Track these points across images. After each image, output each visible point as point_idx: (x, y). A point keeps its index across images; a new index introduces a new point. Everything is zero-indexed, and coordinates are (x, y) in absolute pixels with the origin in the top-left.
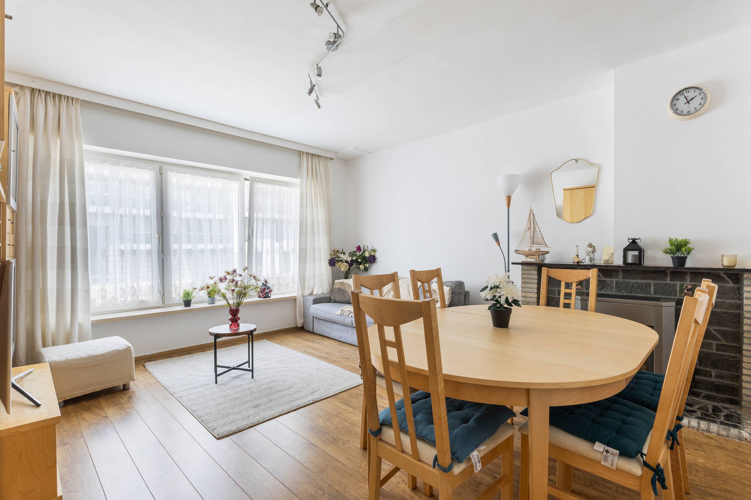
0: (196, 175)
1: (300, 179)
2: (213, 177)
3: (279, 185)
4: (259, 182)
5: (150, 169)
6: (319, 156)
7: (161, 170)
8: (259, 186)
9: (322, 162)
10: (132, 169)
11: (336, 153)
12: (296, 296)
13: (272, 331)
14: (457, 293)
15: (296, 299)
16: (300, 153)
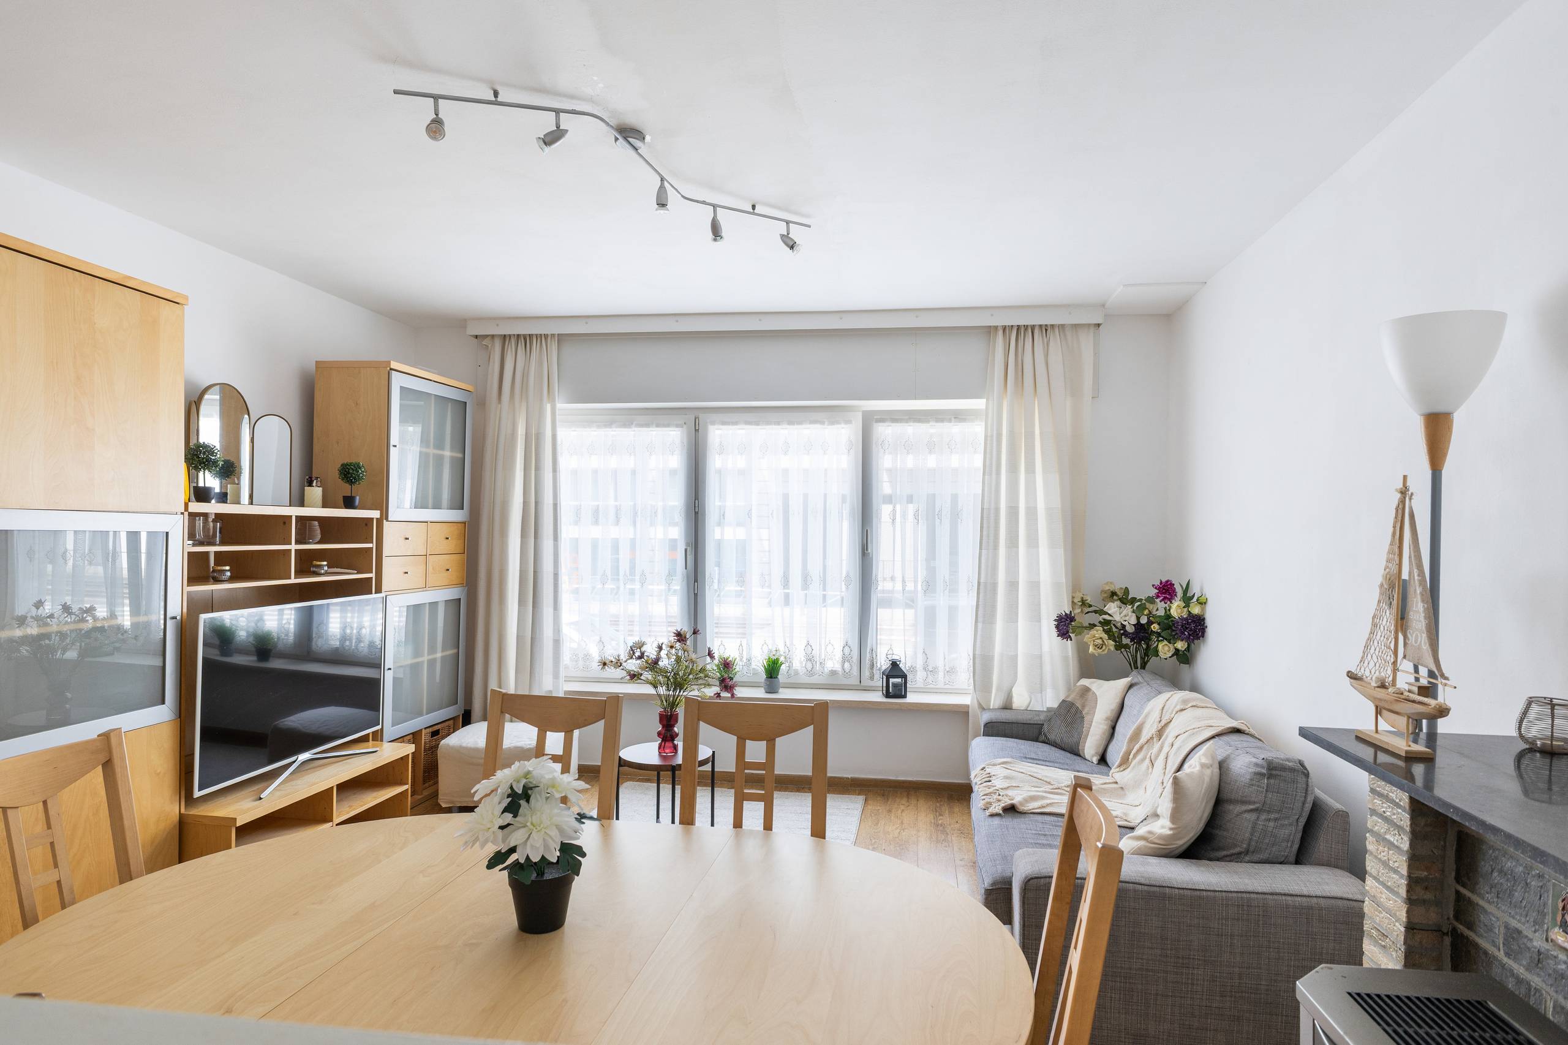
0: (757, 424)
1: (985, 400)
2: (791, 423)
3: (938, 420)
4: (882, 420)
5: (677, 426)
6: (1045, 329)
7: (697, 424)
8: (884, 432)
9: (1055, 341)
10: (651, 429)
11: (1103, 306)
12: (968, 706)
13: (904, 782)
14: (1254, 803)
15: (968, 712)
16: (990, 331)
